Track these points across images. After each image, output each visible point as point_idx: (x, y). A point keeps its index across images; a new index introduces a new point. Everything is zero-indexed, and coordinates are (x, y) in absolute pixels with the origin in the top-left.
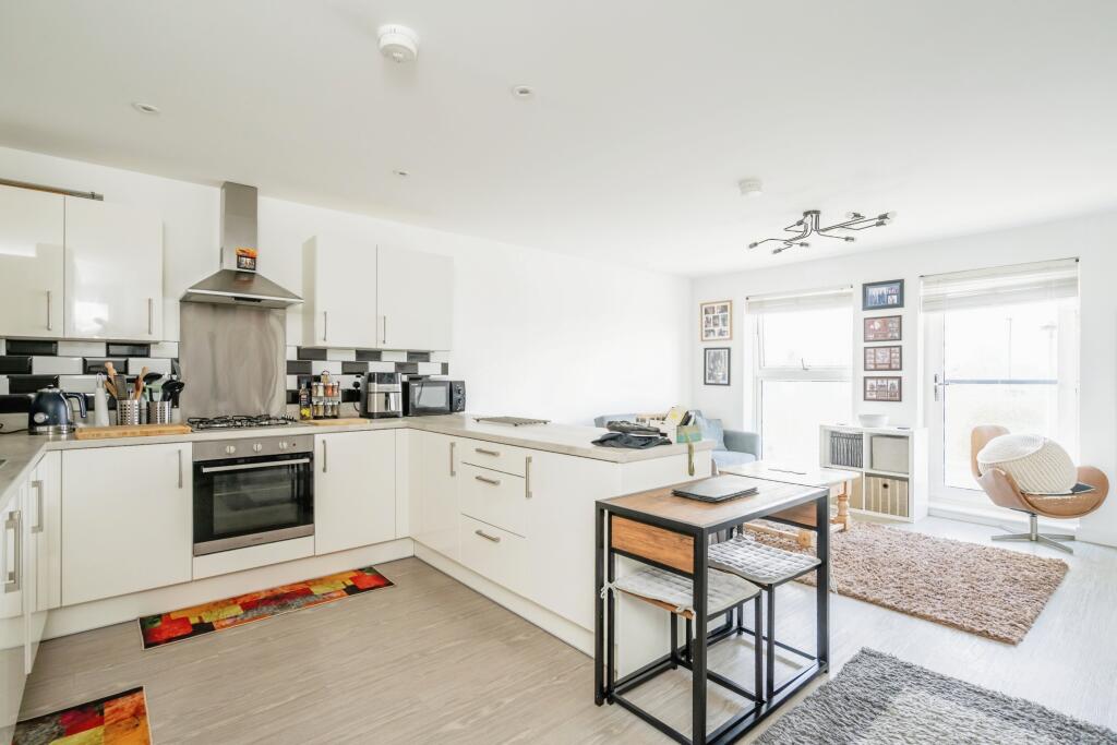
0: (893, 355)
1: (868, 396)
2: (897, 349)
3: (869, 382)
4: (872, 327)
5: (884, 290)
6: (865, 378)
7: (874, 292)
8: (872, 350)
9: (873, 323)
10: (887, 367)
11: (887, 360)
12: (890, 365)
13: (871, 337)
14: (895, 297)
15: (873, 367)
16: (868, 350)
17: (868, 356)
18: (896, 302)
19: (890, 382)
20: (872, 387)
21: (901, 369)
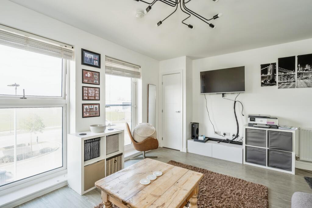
0: (96, 92)
1: (85, 115)
2: (98, 89)
3: (85, 107)
4: (86, 75)
5: (92, 56)
6: (83, 104)
7: (87, 55)
8: (86, 89)
9: (87, 73)
10: (93, 98)
11: (93, 95)
12: (95, 97)
13: (86, 81)
14: (97, 62)
15: (87, 98)
16: (84, 88)
17: (84, 92)
18: (97, 65)
19: (95, 106)
20: (87, 109)
21: (99, 100)
